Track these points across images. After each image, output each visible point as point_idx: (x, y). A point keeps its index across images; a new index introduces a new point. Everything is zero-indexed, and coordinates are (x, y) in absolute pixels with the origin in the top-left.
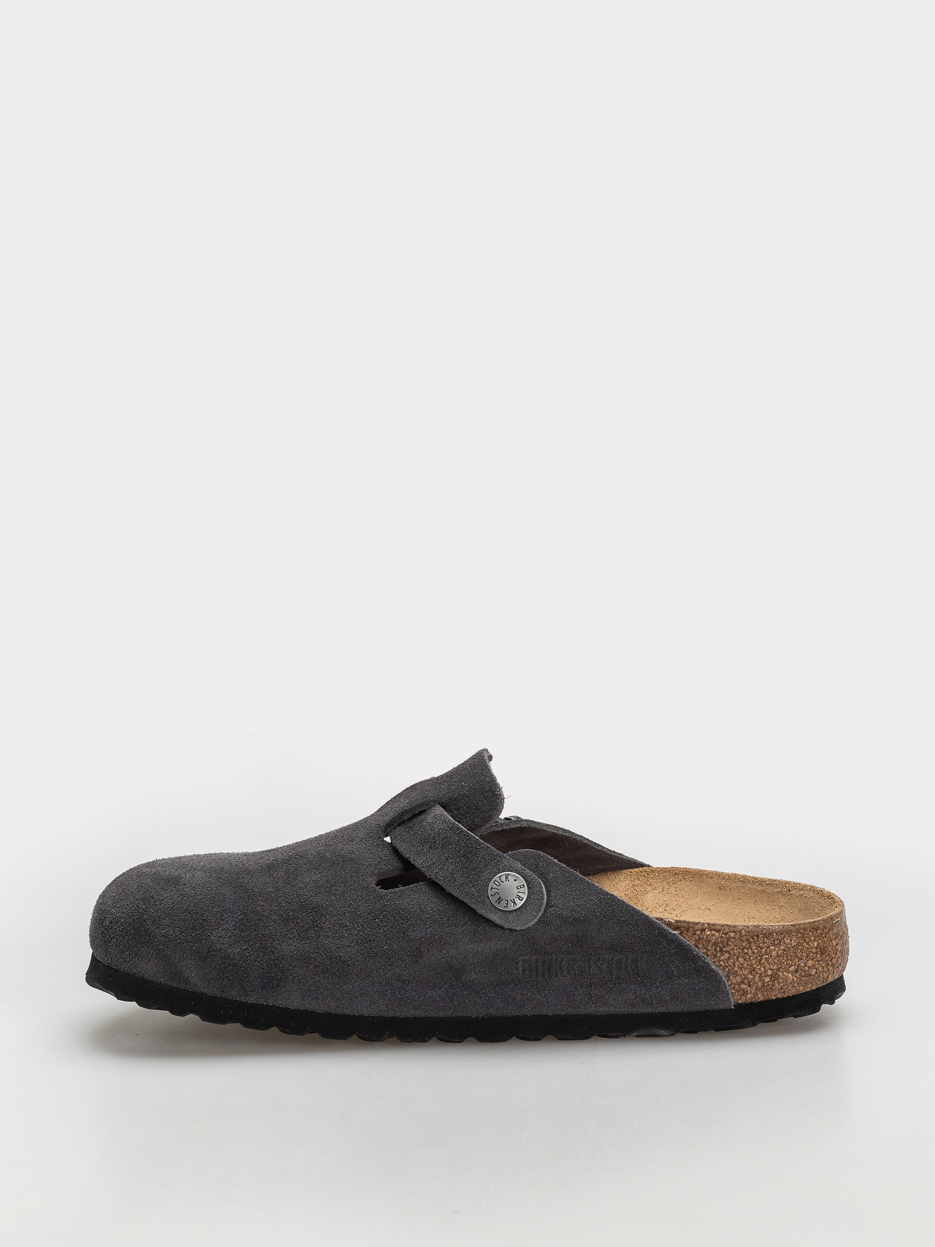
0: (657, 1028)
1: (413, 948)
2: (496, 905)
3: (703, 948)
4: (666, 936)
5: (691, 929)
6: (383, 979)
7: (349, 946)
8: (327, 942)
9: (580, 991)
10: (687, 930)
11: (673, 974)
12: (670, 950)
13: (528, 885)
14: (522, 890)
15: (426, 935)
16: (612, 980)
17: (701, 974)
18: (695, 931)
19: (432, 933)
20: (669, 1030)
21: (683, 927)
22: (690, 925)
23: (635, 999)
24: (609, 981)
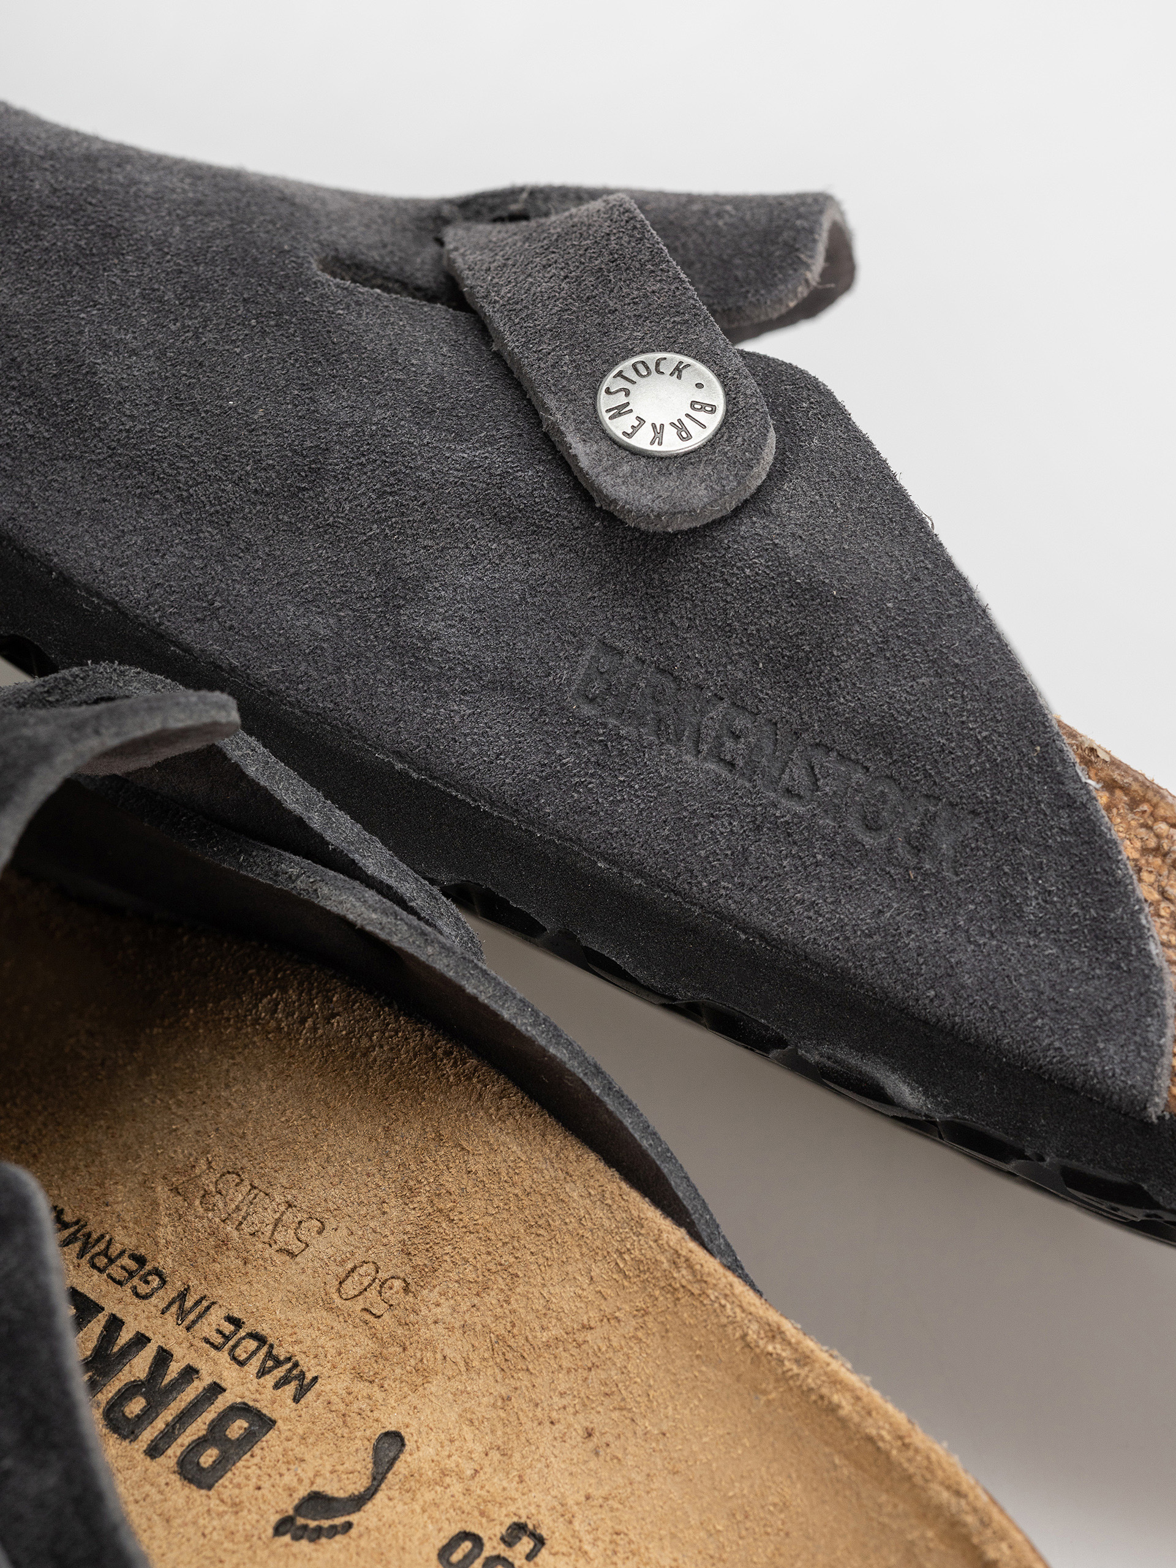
0: (894, 1070)
1: (308, 444)
2: (605, 417)
3: (1151, 885)
4: (1059, 779)
5: (1145, 807)
6: (180, 498)
7: (133, 352)
8: (82, 315)
9: (723, 825)
10: (1133, 804)
11: (1021, 910)
12: (1052, 827)
13: (728, 413)
14: (701, 416)
15: (364, 422)
16: (833, 840)
17: (1107, 951)
18: (1156, 820)
19: (383, 426)
20: (925, 1093)
21: (1125, 789)
22: (1150, 794)
23: (870, 936)
24: (823, 838)
